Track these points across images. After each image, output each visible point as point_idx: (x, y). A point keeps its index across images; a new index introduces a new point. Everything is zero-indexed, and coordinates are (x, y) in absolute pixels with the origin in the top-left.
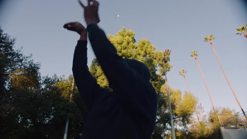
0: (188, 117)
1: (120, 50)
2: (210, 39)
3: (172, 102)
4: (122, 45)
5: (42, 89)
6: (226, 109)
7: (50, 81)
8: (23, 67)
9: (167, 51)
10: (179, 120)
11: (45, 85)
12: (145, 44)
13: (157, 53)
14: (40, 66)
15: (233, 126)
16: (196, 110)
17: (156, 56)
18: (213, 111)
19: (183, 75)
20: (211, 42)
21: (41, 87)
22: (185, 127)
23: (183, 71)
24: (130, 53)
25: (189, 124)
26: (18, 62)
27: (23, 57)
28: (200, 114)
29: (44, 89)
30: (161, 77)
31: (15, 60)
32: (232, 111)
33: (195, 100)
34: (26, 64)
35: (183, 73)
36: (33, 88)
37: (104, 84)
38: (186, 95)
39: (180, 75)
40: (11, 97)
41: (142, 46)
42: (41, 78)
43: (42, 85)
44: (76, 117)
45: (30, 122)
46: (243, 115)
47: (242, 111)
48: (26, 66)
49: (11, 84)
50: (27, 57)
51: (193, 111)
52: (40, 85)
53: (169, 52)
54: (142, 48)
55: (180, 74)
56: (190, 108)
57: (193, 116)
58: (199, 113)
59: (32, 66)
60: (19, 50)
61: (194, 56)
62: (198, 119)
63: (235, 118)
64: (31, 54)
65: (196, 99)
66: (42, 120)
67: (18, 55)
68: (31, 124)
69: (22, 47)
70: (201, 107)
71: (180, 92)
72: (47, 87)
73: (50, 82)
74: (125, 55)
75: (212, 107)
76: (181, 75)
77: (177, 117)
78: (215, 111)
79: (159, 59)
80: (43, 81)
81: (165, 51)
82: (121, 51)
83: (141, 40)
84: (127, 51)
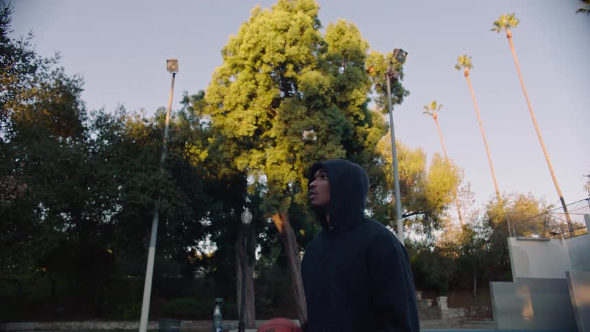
0: (438, 213)
1: (281, 47)
2: (508, 26)
3: (401, 177)
4: (288, 35)
5: (92, 141)
6: (526, 197)
7: (109, 121)
8: (38, 85)
9: (397, 53)
10: (417, 219)
11: (98, 132)
12: (343, 34)
13: (374, 58)
14: (83, 83)
15: (536, 236)
16: (458, 198)
17: (370, 64)
18: (495, 201)
19: (432, 114)
20: (510, 31)
21: (89, 137)
22: (429, 236)
23: (434, 103)
24: (306, 56)
25: (437, 229)
26: (25, 73)
27: (37, 61)
28: (465, 208)
29: (97, 142)
30: (379, 118)
31: (16, 67)
32: (538, 202)
33: (455, 175)
34: (45, 78)
35: (433, 109)
36: (68, 139)
37: (240, 131)
38: (437, 162)
39: (426, 115)
40: (17, 160)
41: (336, 38)
42: (87, 116)
43: (90, 131)
44: (175, 208)
45: (68, 219)
46: (562, 211)
47: (560, 202)
48: (46, 83)
49: (12, 130)
50: (46, 60)
51: (450, 201)
52: (85, 131)
53: (402, 56)
54: (336, 43)
55: (425, 110)
56: (444, 194)
57: (449, 210)
58: (464, 205)
59: (61, 83)
60: (24, 41)
61: (462, 67)
62: (460, 218)
63: (543, 218)
64: (56, 54)
65: (460, 173)
66: (96, 216)
67: (23, 56)
68: (70, 224)
69: (30, 34)
70: (468, 192)
71: (422, 155)
72: (103, 138)
73: (108, 124)
74: (294, 59)
75: (495, 191)
76: (428, 113)
77: (411, 212)
78: (499, 201)
79: (378, 73)
80: (94, 123)
81: (392, 53)
82: (284, 50)
83: (336, 24)
84: (299, 50)
